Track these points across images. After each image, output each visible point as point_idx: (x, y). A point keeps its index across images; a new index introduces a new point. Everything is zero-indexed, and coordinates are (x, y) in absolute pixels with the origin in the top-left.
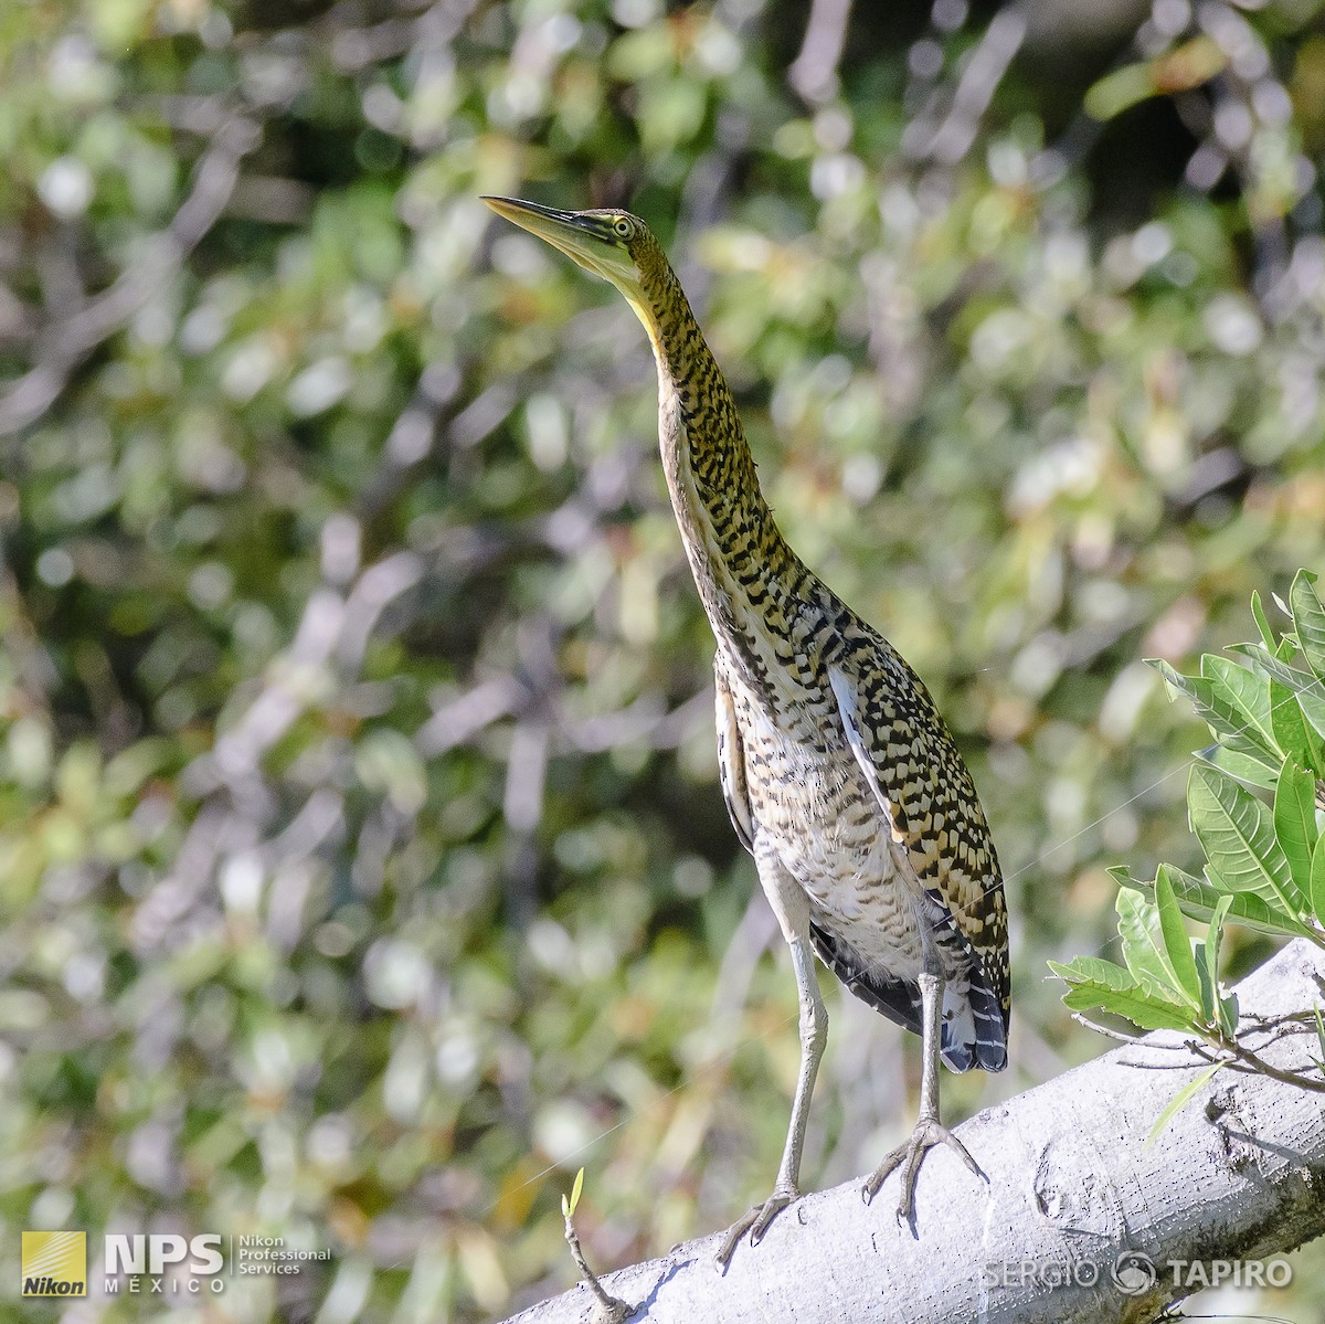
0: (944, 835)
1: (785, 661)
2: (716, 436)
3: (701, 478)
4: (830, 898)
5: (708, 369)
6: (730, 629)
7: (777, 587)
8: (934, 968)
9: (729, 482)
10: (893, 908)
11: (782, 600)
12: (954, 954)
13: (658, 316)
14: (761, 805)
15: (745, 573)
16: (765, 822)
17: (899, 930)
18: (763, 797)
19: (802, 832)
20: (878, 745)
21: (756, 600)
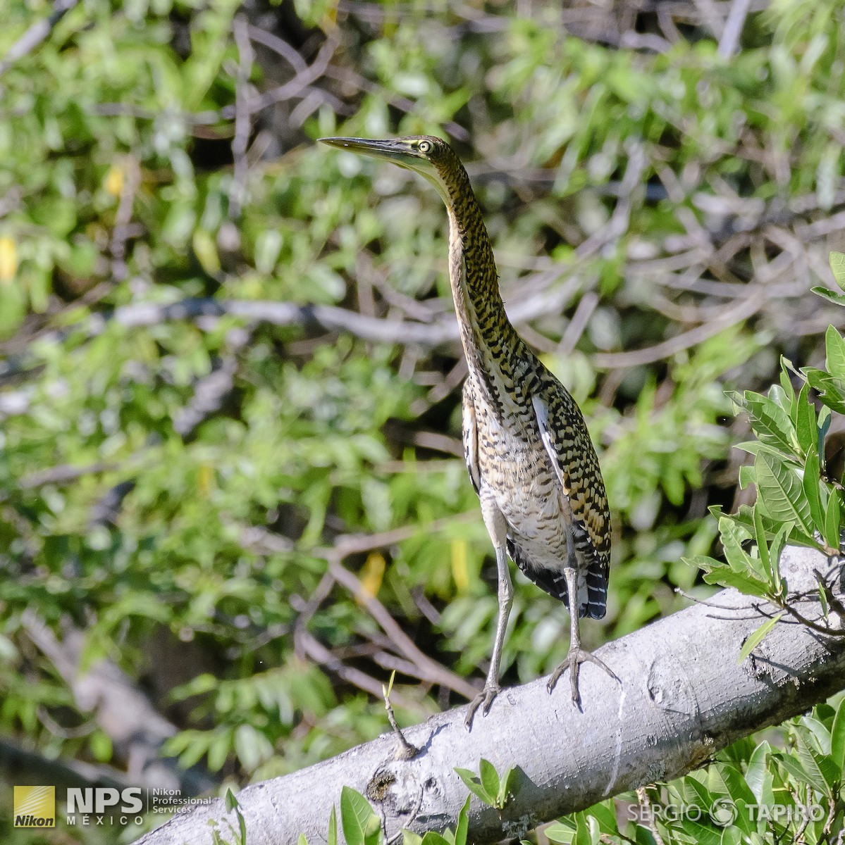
0: (588, 490)
1: (509, 390)
2: (480, 262)
3: (471, 287)
4: (521, 526)
5: (478, 223)
6: (481, 371)
7: (507, 348)
8: (574, 564)
9: (485, 288)
10: (556, 532)
11: (509, 356)
12: (585, 555)
13: (451, 194)
14: (487, 471)
15: (491, 340)
16: (489, 481)
17: (557, 544)
18: (488, 466)
19: (510, 488)
20: (558, 441)
21: (496, 356)
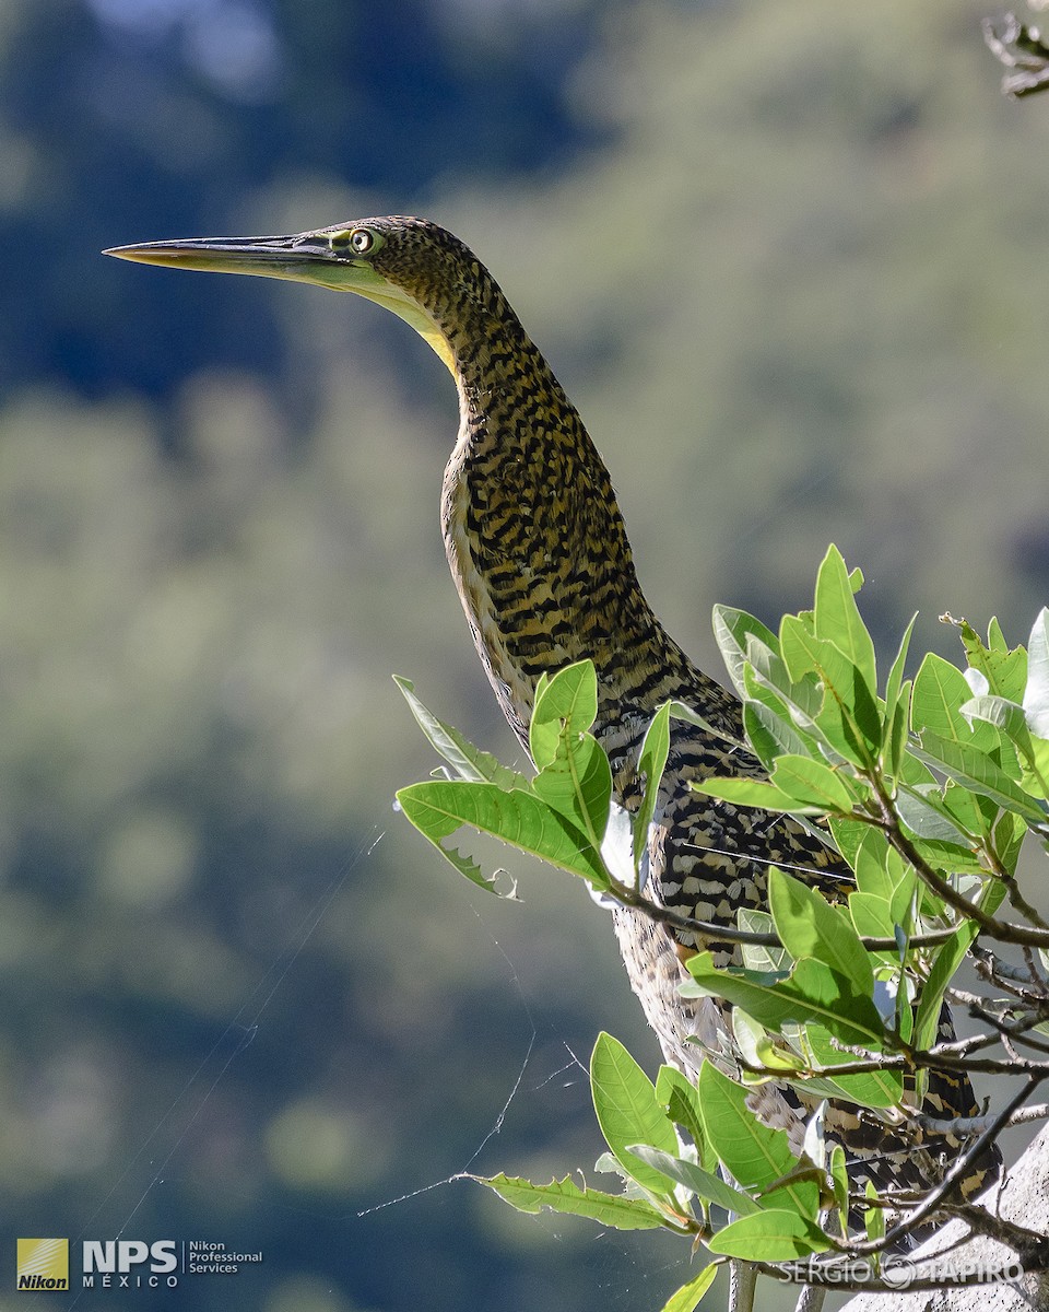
3: (484, 540)
13: (450, 337)
20: (672, 877)
